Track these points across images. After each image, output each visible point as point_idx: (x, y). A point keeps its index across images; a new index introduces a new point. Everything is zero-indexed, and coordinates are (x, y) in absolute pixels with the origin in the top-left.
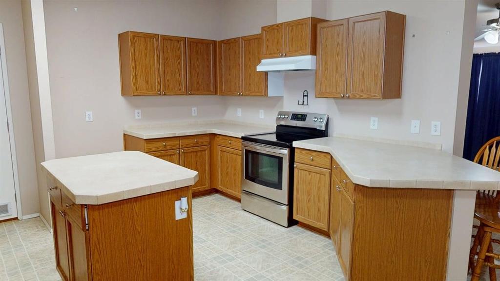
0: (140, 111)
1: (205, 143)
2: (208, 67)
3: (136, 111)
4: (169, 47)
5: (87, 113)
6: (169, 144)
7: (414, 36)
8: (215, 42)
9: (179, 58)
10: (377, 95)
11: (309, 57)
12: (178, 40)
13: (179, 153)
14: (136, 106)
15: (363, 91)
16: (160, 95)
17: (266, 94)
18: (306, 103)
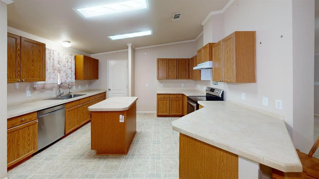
0: (162, 84)
1: (180, 97)
2: (186, 69)
3: (161, 84)
4: (170, 63)
5: (147, 84)
6: (166, 96)
7: (261, 43)
8: (189, 59)
9: (174, 66)
10: (233, 80)
11: (208, 62)
12: (174, 60)
13: (169, 99)
14: (162, 83)
15: (228, 78)
16: (167, 79)
17: (200, 79)
18: (217, 84)
